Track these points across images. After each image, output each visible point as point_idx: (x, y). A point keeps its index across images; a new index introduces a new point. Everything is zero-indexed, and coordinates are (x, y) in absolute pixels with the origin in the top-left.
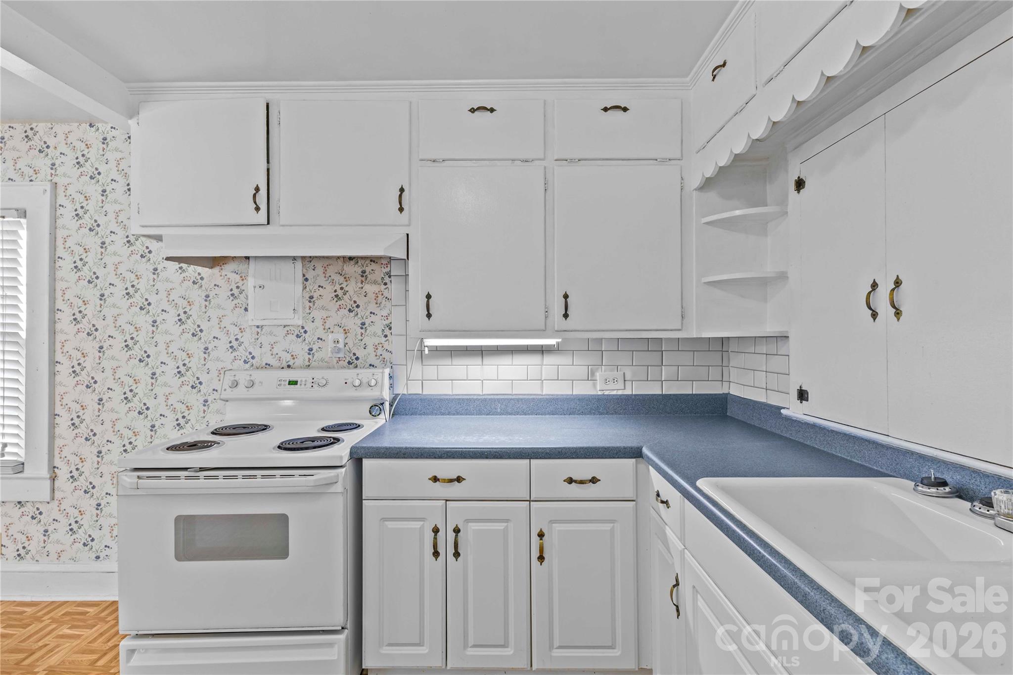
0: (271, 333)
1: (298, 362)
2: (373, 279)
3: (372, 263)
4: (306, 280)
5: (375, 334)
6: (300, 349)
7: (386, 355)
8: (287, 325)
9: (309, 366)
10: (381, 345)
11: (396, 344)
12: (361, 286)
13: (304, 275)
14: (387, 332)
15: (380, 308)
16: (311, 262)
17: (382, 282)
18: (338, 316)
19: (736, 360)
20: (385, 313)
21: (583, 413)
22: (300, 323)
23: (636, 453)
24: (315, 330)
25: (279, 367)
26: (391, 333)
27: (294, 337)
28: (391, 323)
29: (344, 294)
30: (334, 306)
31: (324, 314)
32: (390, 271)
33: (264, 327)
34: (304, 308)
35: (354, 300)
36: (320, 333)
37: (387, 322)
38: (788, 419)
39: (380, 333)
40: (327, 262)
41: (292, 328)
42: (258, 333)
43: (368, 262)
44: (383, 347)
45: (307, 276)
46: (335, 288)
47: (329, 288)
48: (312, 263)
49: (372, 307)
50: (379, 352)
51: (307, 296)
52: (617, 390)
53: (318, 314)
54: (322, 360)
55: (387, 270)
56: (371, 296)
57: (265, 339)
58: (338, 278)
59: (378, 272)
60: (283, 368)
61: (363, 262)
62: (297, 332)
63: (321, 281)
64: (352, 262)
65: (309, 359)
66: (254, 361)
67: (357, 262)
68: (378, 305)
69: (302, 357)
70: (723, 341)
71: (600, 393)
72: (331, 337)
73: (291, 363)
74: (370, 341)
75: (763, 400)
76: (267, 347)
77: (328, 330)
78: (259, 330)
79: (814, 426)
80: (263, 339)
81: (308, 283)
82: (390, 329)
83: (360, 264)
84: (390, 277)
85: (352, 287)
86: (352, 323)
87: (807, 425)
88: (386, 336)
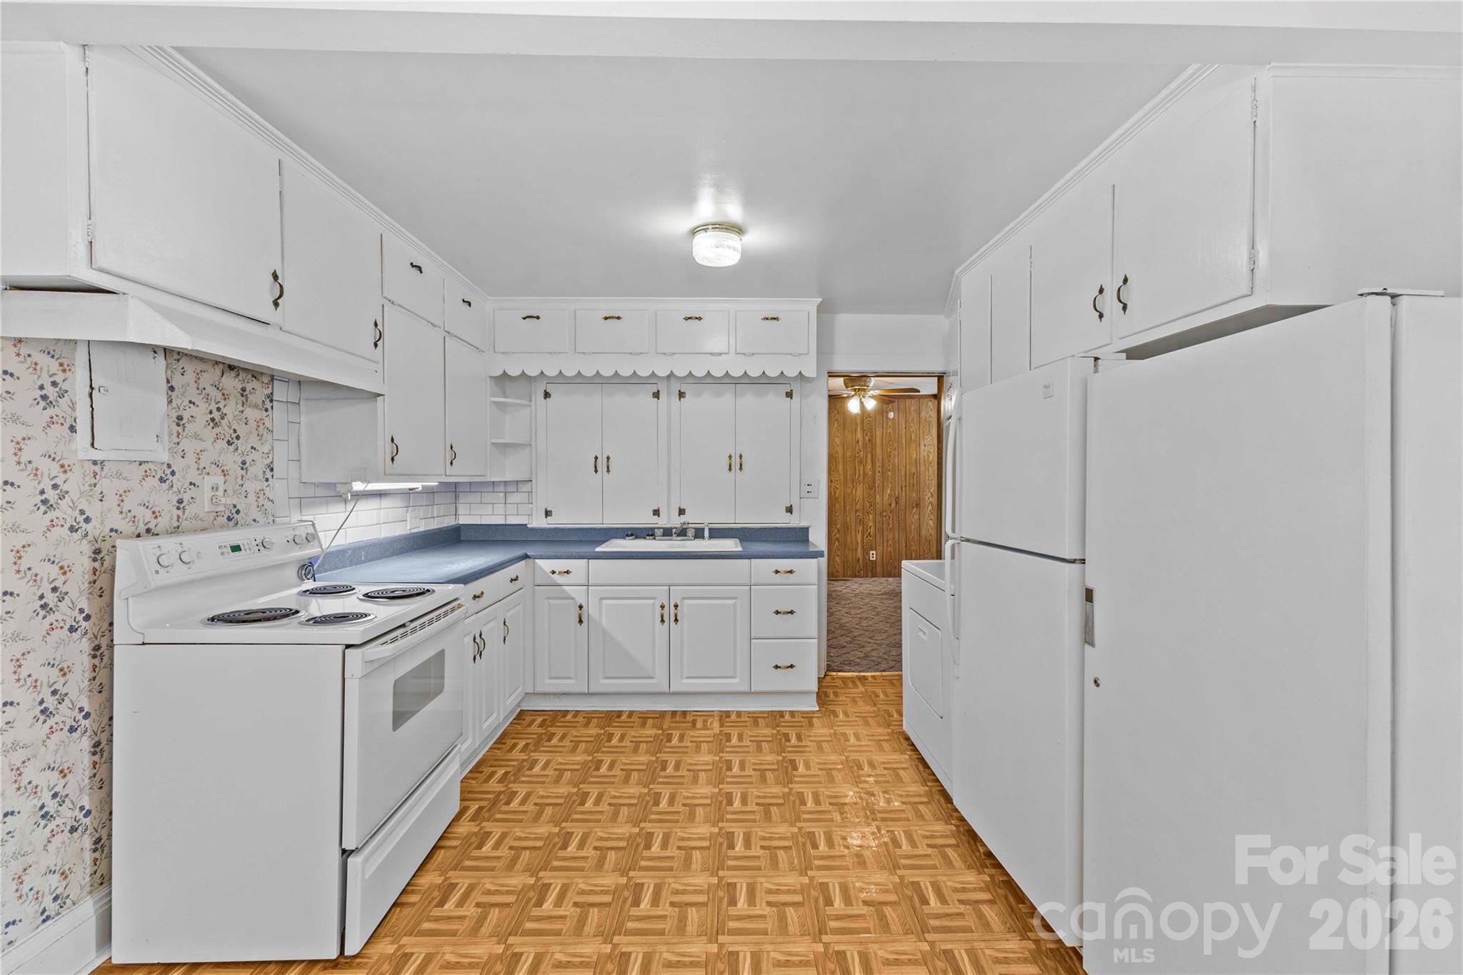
0: (119, 475)
1: (164, 522)
2: (254, 401)
3: (254, 379)
4: (172, 389)
5: (256, 477)
6: (164, 500)
7: (268, 505)
8: (144, 462)
9: (178, 527)
10: (262, 492)
11: (277, 489)
12: (241, 408)
13: (168, 381)
14: (269, 475)
15: (261, 442)
16: (178, 360)
17: (263, 407)
18: (217, 452)
19: (463, 498)
20: (266, 449)
21: (407, 552)
22: (165, 457)
23: (526, 557)
24: (186, 470)
25: (133, 533)
26: (272, 476)
27: (156, 482)
28: (272, 462)
29: (222, 418)
30: (209, 433)
31: (199, 446)
32: (272, 393)
33: (105, 463)
34: (170, 434)
35: (233, 427)
36: (192, 475)
37: (268, 461)
38: (533, 529)
39: (261, 476)
40: (200, 366)
41: (153, 467)
42: (95, 474)
43: (250, 376)
44: (264, 494)
45: (173, 383)
46: (210, 408)
47: (203, 406)
48: (181, 364)
49: (254, 441)
50: (261, 501)
51: (174, 415)
52: (422, 527)
53: (188, 445)
54: (196, 517)
55: (269, 391)
56: (252, 424)
57: (108, 485)
58: (214, 393)
59: (258, 391)
60: (139, 536)
61: (244, 375)
62: (160, 474)
63: (192, 393)
64: (233, 374)
65: (179, 517)
66: (89, 527)
67: (238, 375)
68: (260, 438)
69: (168, 515)
70: (456, 484)
71: (409, 532)
72: (208, 482)
73: (151, 526)
74: (251, 486)
75: (501, 521)
76: (111, 500)
77: (202, 471)
78: (97, 468)
79: (555, 529)
80: (105, 485)
81: (174, 394)
82: (272, 470)
83: (240, 377)
84: (271, 401)
85: (231, 409)
86: (231, 460)
87: (550, 530)
88: (267, 480)
